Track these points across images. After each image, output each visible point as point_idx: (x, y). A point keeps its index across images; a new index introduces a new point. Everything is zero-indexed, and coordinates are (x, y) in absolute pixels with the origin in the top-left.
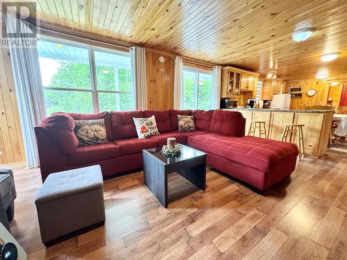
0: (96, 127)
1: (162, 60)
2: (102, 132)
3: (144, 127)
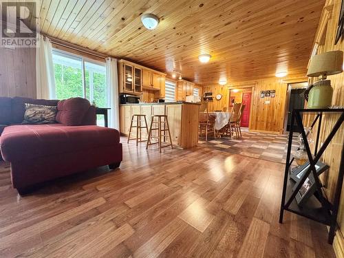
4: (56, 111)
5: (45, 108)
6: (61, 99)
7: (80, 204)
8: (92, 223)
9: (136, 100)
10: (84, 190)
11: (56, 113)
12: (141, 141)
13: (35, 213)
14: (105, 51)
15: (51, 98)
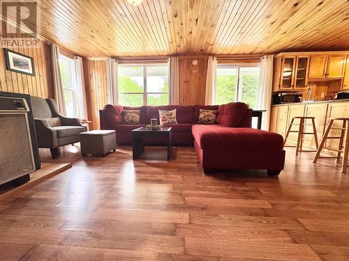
0: (134, 114)
1: (195, 63)
2: (137, 118)
3: (164, 117)
4: (217, 114)
5: (210, 112)
6: (220, 104)
7: (247, 197)
8: (264, 222)
9: (296, 99)
10: (246, 186)
11: (217, 116)
12: (301, 151)
13: (217, 190)
14: (261, 51)
15: (213, 104)
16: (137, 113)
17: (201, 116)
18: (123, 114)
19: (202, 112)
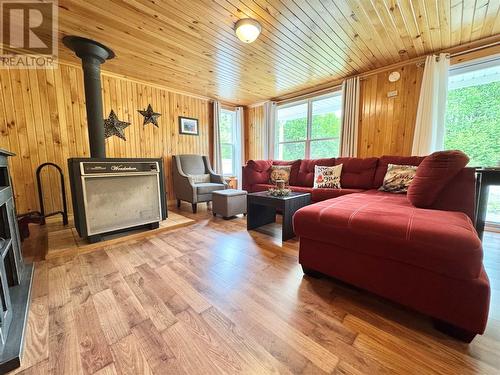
0: (282, 171)
1: (394, 77)
2: (286, 176)
3: (320, 177)
5: (410, 170)
16: (286, 170)
17: (388, 177)
18: (270, 170)
19: (392, 169)
